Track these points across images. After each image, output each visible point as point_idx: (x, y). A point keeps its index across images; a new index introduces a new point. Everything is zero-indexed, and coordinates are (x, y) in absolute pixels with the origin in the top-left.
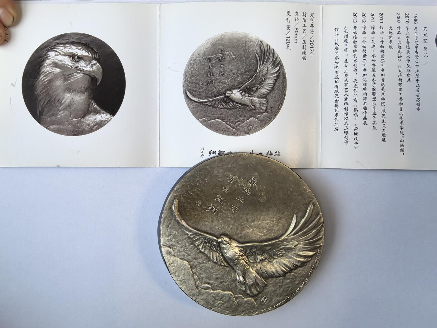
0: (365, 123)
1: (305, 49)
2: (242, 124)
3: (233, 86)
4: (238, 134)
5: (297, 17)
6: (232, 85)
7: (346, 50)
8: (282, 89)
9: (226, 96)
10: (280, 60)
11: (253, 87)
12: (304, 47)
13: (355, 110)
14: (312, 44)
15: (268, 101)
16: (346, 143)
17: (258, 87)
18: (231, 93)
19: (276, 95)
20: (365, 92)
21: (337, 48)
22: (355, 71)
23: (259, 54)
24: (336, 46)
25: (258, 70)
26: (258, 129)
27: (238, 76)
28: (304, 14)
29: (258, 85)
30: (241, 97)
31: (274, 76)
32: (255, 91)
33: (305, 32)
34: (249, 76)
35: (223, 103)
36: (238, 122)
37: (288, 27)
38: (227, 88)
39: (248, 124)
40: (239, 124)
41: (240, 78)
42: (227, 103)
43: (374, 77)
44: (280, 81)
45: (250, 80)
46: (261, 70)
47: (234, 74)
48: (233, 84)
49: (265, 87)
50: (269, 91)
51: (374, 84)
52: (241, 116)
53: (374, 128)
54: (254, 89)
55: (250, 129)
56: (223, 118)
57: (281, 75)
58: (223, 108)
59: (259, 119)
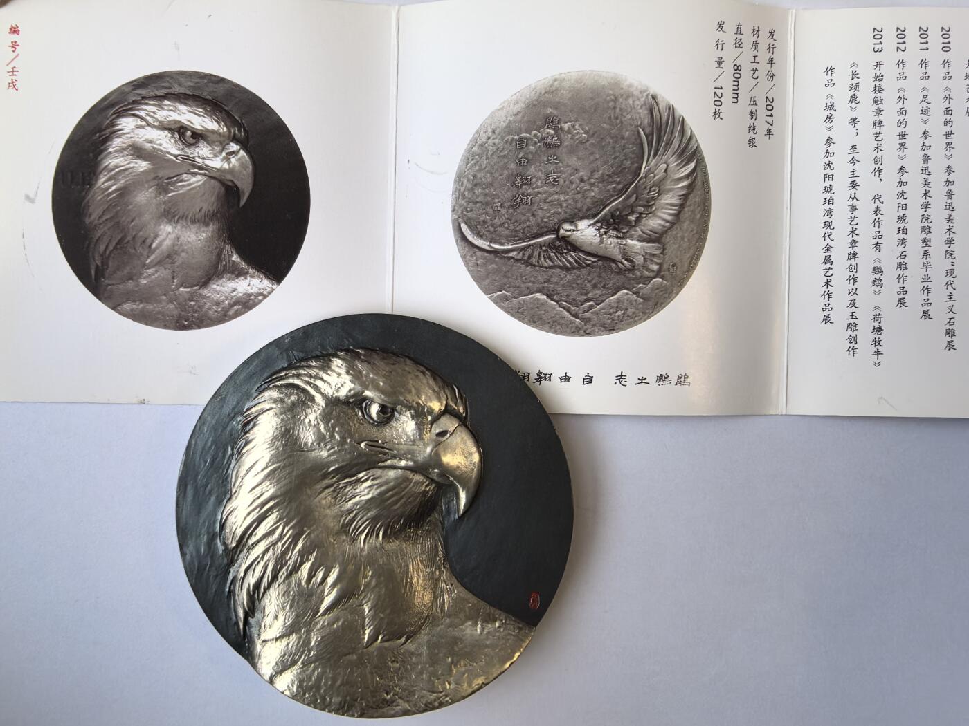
0: (902, 302)
1: (754, 118)
2: (598, 307)
3: (579, 210)
4: (587, 332)
5: (739, 36)
6: (576, 208)
7: (854, 121)
8: (700, 218)
9: (560, 236)
10: (698, 147)
11: (628, 215)
12: (752, 115)
13: (877, 270)
14: (770, 108)
15: (664, 250)
16: (852, 352)
17: (641, 214)
18: (574, 228)
19: (686, 235)
20: (902, 226)
21: (830, 118)
22: (877, 173)
23: (648, 130)
24: (828, 112)
25: (642, 171)
26: (637, 319)
27: (593, 184)
28: (755, 31)
29: (641, 209)
30: (598, 239)
31: (680, 185)
32: (633, 224)
33: (755, 76)
34: (620, 186)
35: (552, 255)
36: (586, 301)
38: (563, 216)
39: (612, 308)
40: (591, 307)
41: (596, 189)
42: (561, 254)
43: (926, 188)
44: (695, 198)
45: (623, 197)
46: (649, 170)
47: (582, 180)
48: (579, 205)
49: (659, 214)
50: (667, 224)
51: (926, 206)
52: (595, 286)
53: (926, 314)
54: (632, 218)
55: (616, 318)
56: (552, 293)
57: (699, 183)
58: (550, 267)
59: (640, 294)
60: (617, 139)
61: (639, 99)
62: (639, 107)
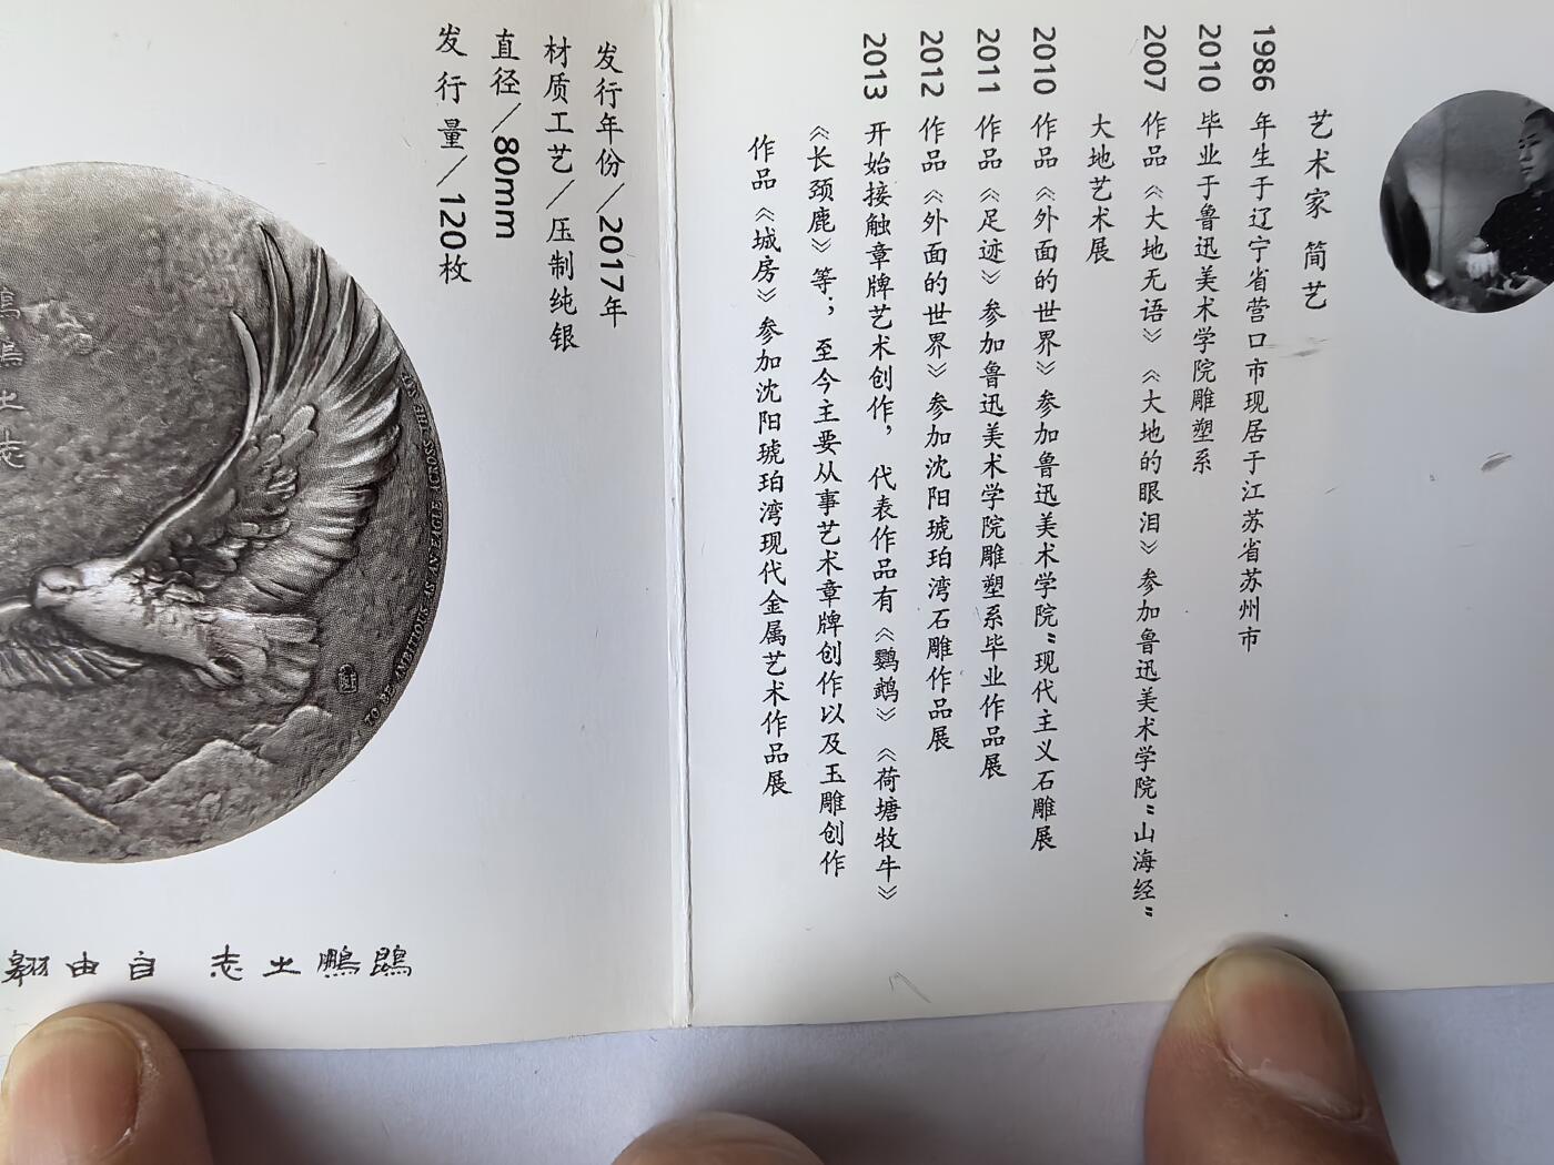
0: (939, 737)
1: (567, 273)
2: (155, 785)
3: (85, 536)
4: (130, 849)
5: (507, 64)
6: (74, 531)
7: (823, 278)
8: (419, 542)
9: (39, 605)
10: (402, 355)
11: (218, 543)
12: (558, 264)
13: (885, 658)
14: (613, 245)
15: (320, 631)
16: (832, 867)
17: (250, 539)
18: (74, 583)
19: (379, 588)
20: (939, 545)
21: (767, 269)
22: (880, 412)
23: (257, 318)
24: (761, 254)
25: (248, 429)
26: (255, 811)
27: (114, 467)
29: (250, 528)
30: (140, 612)
31: (356, 460)
32: (232, 566)
33: (561, 165)
34: (190, 469)
35: (22, 654)
36: (121, 771)
37: (453, 132)
38: (44, 552)
39: (189, 786)
40: (134, 788)
41: (126, 479)
43: (993, 448)
44: (404, 490)
45: (200, 497)
46: (267, 424)
47: (87, 456)
48: (83, 523)
49: (302, 538)
50: (327, 565)
51: (994, 494)
52: (140, 733)
53: (992, 764)
54: (229, 552)
55: (202, 813)
56: (28, 752)
57: (409, 450)
58: (20, 688)
59: (263, 748)
60: (171, 342)
61: (225, 237)
62: (228, 258)
